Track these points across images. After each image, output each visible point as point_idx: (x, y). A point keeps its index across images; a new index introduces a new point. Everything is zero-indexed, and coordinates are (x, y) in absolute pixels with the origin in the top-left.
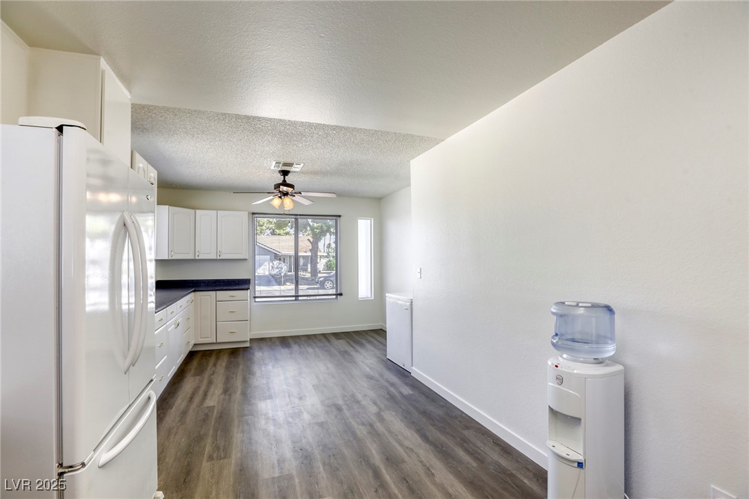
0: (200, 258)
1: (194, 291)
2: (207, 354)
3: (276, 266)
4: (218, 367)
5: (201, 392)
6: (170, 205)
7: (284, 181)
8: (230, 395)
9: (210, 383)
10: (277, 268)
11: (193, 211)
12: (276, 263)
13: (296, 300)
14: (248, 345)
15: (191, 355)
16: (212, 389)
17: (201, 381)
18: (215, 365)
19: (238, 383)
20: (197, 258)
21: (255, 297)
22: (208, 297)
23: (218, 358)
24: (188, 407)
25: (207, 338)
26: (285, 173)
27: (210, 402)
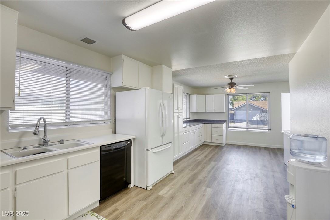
0: (207, 112)
1: (204, 123)
2: (207, 145)
3: (263, 116)
4: (208, 150)
5: (198, 155)
6: (197, 94)
7: (232, 82)
8: (206, 158)
9: (203, 153)
10: (264, 117)
11: (204, 96)
12: (263, 114)
13: (247, 130)
14: (224, 145)
15: (203, 145)
16: (202, 155)
17: (200, 152)
18: (207, 149)
19: (211, 156)
20: (206, 112)
21: (229, 127)
22: (209, 126)
23: (210, 147)
24: (192, 158)
25: (208, 140)
26: (232, 79)
27: (199, 158)
